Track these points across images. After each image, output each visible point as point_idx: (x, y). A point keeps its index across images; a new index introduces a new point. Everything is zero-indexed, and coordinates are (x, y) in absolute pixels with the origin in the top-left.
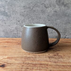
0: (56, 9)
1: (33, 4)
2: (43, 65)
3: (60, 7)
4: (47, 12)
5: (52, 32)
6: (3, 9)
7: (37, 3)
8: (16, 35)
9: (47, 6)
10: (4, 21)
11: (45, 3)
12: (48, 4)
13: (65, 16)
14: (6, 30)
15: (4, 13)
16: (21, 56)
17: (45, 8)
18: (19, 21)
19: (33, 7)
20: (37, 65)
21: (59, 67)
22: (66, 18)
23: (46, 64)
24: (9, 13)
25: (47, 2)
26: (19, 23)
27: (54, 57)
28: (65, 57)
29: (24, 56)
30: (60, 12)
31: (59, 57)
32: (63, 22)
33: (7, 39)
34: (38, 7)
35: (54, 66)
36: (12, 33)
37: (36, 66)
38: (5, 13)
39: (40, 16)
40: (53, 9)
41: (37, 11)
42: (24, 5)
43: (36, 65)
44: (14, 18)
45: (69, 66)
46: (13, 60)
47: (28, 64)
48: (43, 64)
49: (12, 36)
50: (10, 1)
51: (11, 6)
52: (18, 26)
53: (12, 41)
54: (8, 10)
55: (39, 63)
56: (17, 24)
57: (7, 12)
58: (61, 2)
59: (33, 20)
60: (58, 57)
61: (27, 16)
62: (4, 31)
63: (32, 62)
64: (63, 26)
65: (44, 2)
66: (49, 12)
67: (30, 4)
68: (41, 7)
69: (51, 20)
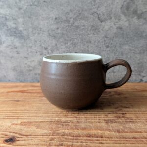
0: (121, 22)
2: (93, 137)
3: (128, 20)
4: (102, 30)
6: (14, 23)
7: (83, 12)
9: (102, 17)
10: (16, 48)
12: (106, 14)
16: (48, 119)
17: (99, 21)
18: (46, 49)
19: (74, 19)
20: (81, 138)
21: (127, 141)
24: (25, 33)
25: (103, 9)
26: (45, 51)
27: (116, 121)
28: (139, 121)
29: (55, 119)
32: (136, 50)
33: (22, 84)
35: (116, 139)
36: (32, 72)
37: (79, 139)
39: (88, 38)
42: (57, 16)
44: (36, 41)
49: (33, 80)
50: (27, 8)
51: (30, 17)
53: (31, 88)
54: (23, 26)
55: (85, 132)
56: (41, 55)
57: (21, 29)
58: (132, 10)
59: (75, 46)
60: (124, 120)
61: (62, 38)
62: (14, 69)
63: (71, 131)
64: (136, 57)
65: (97, 9)
66: (107, 29)
67: (69, 13)
68: (92, 19)
69: (112, 45)
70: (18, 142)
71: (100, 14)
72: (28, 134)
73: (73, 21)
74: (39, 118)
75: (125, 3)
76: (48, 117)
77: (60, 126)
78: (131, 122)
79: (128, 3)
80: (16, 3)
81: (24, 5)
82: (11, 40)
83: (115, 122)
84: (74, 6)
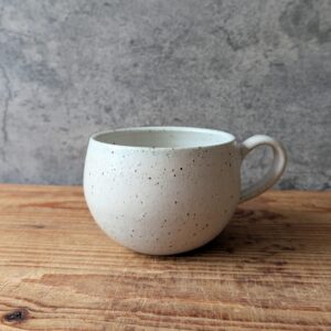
0: (281, 51)
1: (174, 32)
2: (204, 316)
3: (297, 46)
4: (237, 69)
5: (261, 160)
7: (194, 28)
9: (237, 39)
10: (43, 107)
11: (231, 24)
12: (244, 32)
13: (325, 84)
14: (51, 149)
15: (40, 71)
17: (230, 47)
18: (108, 110)
19: (171, 43)
20: (178, 318)
23: (221, 312)
24: (62, 74)
25: (237, 23)
26: (107, 115)
27: (262, 279)
28: (317, 281)
29: (121, 272)
30: (302, 68)
31: (287, 279)
32: (316, 114)
34: (198, 46)
36: (76, 162)
37: (173, 321)
38: (47, 70)
39: (204, 87)
40: (269, 53)
41: (191, 63)
43: (172, 318)
44: (87, 93)
46: (68, 288)
47: (135, 310)
48: (206, 313)
50: (67, 19)
51: (73, 39)
54: (58, 58)
55: (188, 304)
56: (97, 123)
57: (53, 65)
58: (306, 22)
59: (174, 105)
60: (280, 279)
61: (145, 87)
62: (38, 155)
64: (315, 133)
65: (225, 21)
66: (249, 67)
67: (160, 30)
68: (213, 43)
69: (259, 104)
70: (32, 323)
71: (232, 33)
72: (58, 303)
73: (170, 48)
74: (85, 267)
75: (291, 7)
76: (105, 266)
77: (130, 287)
78: (296, 283)
79: (298, 7)
80: (44, 6)
81: (61, 12)
82: (33, 90)
83: (260, 283)
84: (173, 14)
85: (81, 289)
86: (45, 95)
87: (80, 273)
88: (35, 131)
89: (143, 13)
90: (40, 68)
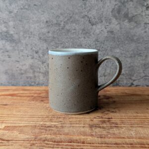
1: (66, 18)
5: (104, 73)
8: (32, 80)
11: (90, 14)
14: (12, 70)
15: (6, 35)
22: (133, 45)
23: (82, 140)
30: (121, 33)
31: (112, 125)
34: (76, 24)
38: (9, 35)
40: (107, 27)
41: (73, 31)
43: (60, 144)
45: (128, 144)
46: (15, 132)
47: (44, 141)
48: (75, 141)
52: (36, 61)
85: (21, 132)
86: (8, 46)
87: (22, 125)
88: (4, 62)
89: (51, 9)
90: (5, 34)
